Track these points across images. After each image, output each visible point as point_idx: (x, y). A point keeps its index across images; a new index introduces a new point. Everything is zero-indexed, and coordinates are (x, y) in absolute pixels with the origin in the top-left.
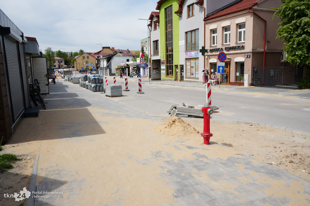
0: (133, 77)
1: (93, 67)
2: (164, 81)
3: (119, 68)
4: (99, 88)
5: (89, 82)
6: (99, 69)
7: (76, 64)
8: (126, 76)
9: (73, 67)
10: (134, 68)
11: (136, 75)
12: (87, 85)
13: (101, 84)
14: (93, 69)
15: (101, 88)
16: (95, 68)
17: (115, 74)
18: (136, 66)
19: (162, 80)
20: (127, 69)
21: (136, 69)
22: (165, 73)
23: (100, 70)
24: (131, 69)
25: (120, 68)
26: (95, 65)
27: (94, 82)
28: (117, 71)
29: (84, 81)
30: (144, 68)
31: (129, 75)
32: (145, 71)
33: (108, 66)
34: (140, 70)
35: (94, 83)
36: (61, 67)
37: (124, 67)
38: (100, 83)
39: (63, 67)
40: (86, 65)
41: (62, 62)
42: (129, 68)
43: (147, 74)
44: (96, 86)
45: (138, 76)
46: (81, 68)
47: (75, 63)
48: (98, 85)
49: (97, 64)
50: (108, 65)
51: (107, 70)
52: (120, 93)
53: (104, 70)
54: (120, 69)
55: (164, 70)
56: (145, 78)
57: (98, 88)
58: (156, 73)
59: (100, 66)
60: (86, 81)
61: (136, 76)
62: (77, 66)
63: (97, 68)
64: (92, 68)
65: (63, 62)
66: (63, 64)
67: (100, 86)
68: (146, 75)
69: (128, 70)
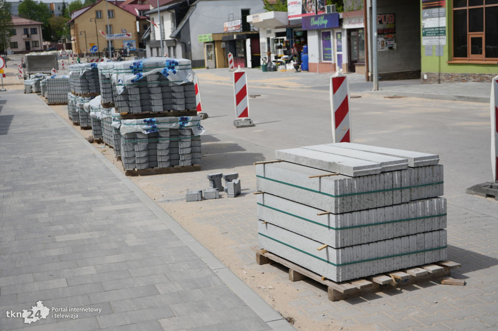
0: (275, 69)
1: (128, 44)
2: (439, 81)
3: (216, 39)
4: (173, 148)
5: (107, 105)
6: (148, 49)
7: (76, 35)
8: (246, 66)
9: (69, 47)
10: (278, 34)
11: (288, 62)
12: (98, 122)
13: (185, 120)
14: (128, 51)
15: (185, 146)
16: (135, 46)
17: (203, 61)
18: (284, 30)
19: (425, 77)
20: (248, 42)
21: (285, 38)
22: (446, 49)
23: (151, 49)
24: (263, 40)
25: (221, 41)
26: (132, 38)
27: (137, 110)
28: (212, 52)
29: (85, 95)
30: (325, 35)
31: (256, 63)
32: (327, 44)
33: (178, 36)
34: (306, 42)
35: (137, 116)
36: (32, 49)
37: (238, 36)
38: (178, 114)
39: (39, 48)
40: (108, 38)
41: (34, 31)
42: (255, 38)
43: (340, 57)
44: (154, 136)
45: (296, 67)
46: (89, 48)
47: (72, 32)
48: (166, 124)
49: (139, 35)
50: (176, 32)
51: (174, 47)
52: (430, 240)
53: (166, 49)
54: (223, 45)
55: (438, 32)
56: (327, 71)
57: (163, 145)
58: (386, 49)
59: (152, 38)
60: (93, 96)
61: (291, 66)
62: (78, 42)
63: (142, 45)
64: (126, 46)
65: (39, 31)
66: (38, 37)
67: (176, 135)
68: (334, 60)
69: (251, 46)
